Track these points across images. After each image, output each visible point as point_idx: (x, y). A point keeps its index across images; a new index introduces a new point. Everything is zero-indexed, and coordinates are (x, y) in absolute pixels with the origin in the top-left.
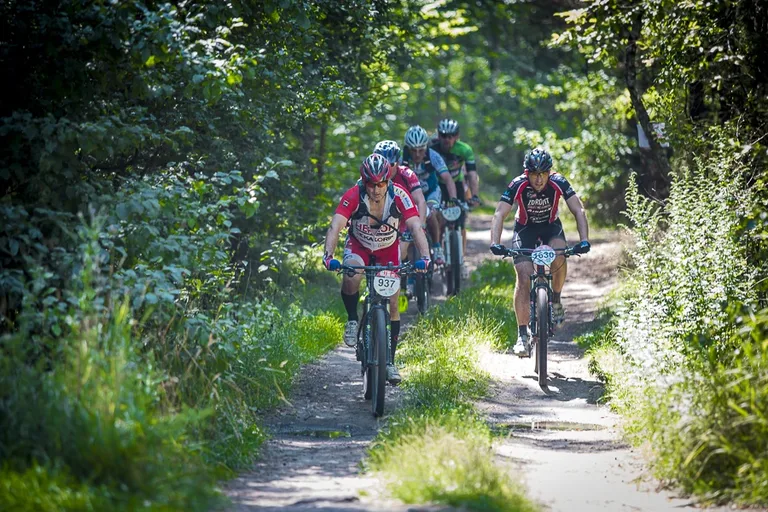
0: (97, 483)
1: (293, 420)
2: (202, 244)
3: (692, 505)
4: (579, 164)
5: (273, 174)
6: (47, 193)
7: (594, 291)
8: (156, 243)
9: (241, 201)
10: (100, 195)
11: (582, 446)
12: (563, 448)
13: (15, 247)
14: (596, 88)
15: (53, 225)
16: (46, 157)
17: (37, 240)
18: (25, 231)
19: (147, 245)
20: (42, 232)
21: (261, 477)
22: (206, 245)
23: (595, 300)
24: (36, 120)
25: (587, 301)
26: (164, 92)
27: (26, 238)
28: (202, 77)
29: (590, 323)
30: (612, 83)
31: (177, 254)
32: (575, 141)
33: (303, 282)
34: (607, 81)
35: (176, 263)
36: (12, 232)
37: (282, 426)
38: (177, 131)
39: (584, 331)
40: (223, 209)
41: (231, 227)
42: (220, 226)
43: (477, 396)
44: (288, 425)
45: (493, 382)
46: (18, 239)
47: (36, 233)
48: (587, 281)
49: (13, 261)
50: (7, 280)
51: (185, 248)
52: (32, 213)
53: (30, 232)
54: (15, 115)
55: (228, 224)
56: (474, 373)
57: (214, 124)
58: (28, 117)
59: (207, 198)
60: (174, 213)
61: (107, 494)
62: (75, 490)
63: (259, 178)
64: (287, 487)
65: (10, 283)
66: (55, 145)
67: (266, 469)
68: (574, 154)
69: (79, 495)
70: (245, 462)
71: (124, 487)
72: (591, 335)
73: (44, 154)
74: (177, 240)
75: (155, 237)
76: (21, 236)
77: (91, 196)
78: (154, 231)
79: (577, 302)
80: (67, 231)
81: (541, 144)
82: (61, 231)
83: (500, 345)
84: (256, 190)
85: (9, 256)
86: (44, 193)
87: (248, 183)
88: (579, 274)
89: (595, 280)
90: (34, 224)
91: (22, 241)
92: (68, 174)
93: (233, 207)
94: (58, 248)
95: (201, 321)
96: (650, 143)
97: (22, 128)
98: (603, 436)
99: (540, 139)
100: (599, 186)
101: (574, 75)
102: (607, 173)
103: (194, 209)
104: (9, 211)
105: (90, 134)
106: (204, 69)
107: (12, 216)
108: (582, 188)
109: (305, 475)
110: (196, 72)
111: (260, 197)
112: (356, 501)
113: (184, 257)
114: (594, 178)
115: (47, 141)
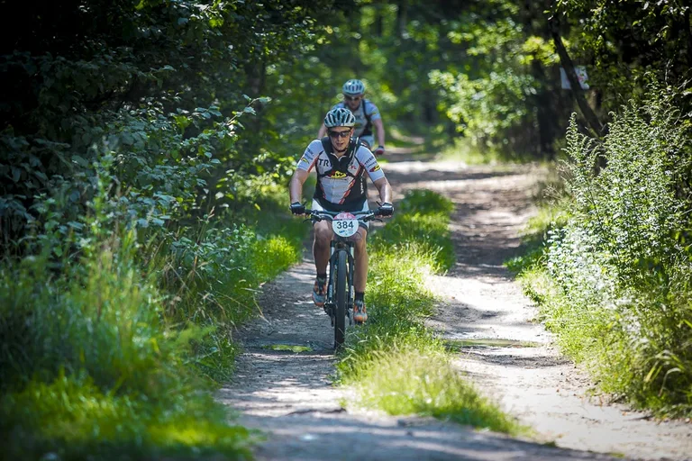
0: (119, 393)
1: (259, 335)
2: (184, 173)
3: (647, 418)
4: (488, 103)
5: (251, 110)
6: (45, 124)
7: (513, 219)
8: (145, 172)
9: (221, 134)
10: (92, 126)
11: (527, 362)
12: (511, 364)
13: (17, 175)
14: (505, 33)
15: (51, 154)
16: (44, 92)
17: (37, 168)
18: (26, 160)
19: (135, 174)
20: (41, 160)
21: (242, 387)
22: (187, 175)
23: (516, 227)
24: (35, 58)
25: (508, 228)
26: (152, 33)
27: (26, 166)
28: (186, 20)
29: (516, 248)
30: (519, 29)
31: (162, 182)
32: (485, 82)
33: (259, 208)
34: (514, 28)
35: (160, 190)
36: (14, 160)
37: (247, 340)
38: (161, 70)
39: (513, 257)
40: (204, 141)
41: (211, 158)
42: (200, 157)
43: (423, 315)
44: (253, 340)
45: (437, 303)
46: (18, 167)
47: (36, 161)
48: (506, 209)
49: (15, 186)
50: (11, 204)
51: (168, 176)
52: (33, 143)
53: (31, 160)
54: (16, 53)
55: (209, 155)
56: (418, 294)
57: (187, 62)
58: (27, 55)
59: (189, 131)
60: (158, 144)
61: (129, 404)
62: (98, 401)
63: (238, 114)
64: (269, 397)
65: (14, 208)
66: (53, 81)
67: (245, 380)
68: (484, 94)
69: (104, 404)
70: (226, 374)
71: (144, 398)
72: (520, 259)
73: (43, 90)
74: (162, 169)
75: (142, 167)
76: (22, 165)
77: (84, 128)
78: (141, 160)
79: (500, 229)
80: (64, 161)
81: (454, 85)
82: (58, 160)
83: (439, 268)
84: (234, 125)
85: (11, 182)
86: (43, 126)
87: (228, 118)
88: (497, 203)
89: (513, 209)
90: (33, 153)
91: (23, 168)
92: (63, 108)
93: (212, 140)
94: (56, 176)
95: (184, 244)
96: (572, 86)
97: (23, 65)
98: (542, 352)
99: (452, 80)
100: (505, 124)
101: (483, 23)
102: (513, 111)
103: (177, 141)
104: (12, 141)
105: (84, 71)
106: (188, 13)
107: (14, 146)
108: (491, 125)
109: (282, 386)
110: (181, 15)
111: (238, 131)
112: (344, 412)
113: (168, 186)
114: (501, 116)
115: (45, 77)
